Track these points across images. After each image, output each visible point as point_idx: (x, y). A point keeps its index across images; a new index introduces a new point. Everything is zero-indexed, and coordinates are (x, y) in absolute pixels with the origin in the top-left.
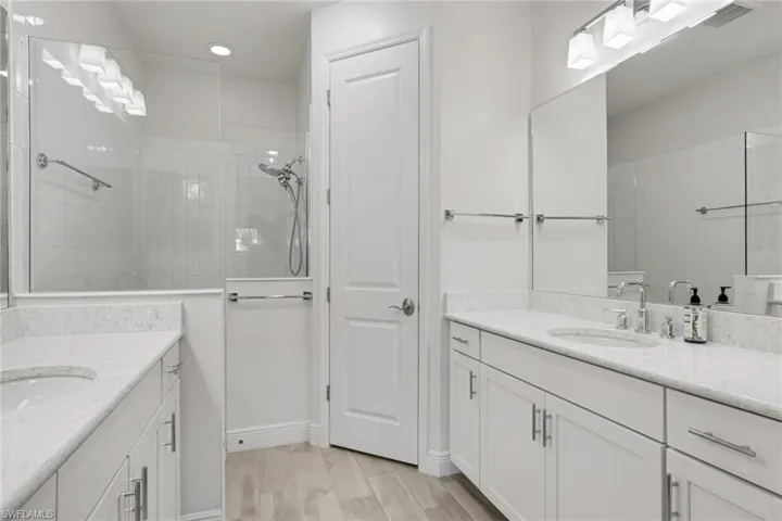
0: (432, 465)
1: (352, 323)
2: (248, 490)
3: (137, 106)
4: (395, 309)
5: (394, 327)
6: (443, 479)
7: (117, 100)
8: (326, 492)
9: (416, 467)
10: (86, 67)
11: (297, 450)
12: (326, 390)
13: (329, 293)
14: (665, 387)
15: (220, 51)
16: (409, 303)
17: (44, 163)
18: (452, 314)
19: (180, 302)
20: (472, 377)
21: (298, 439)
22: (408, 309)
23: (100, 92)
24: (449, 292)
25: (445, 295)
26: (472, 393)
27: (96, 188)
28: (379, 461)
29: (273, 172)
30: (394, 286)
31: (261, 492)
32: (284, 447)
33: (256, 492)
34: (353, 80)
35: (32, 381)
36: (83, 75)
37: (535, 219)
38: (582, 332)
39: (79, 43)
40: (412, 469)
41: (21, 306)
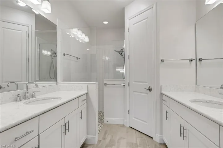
0: (157, 139)
1: (135, 93)
2: (105, 133)
3: (87, 39)
4: (146, 89)
5: (146, 95)
6: (161, 144)
7: (82, 39)
8: (124, 139)
9: (153, 138)
10: (74, 33)
11: (120, 126)
12: (128, 111)
13: (129, 84)
14: (220, 125)
15: (106, 23)
16: (150, 88)
17: (64, 55)
18: (163, 92)
19: (86, 85)
20: (166, 113)
21: (122, 123)
22: (150, 90)
23: (79, 38)
24: (162, 85)
25: (161, 86)
26: (166, 118)
27: (77, 59)
28: (141, 133)
29: (118, 52)
30: (146, 82)
31: (108, 135)
32: (118, 125)
33: (107, 135)
34: (135, 24)
35: (52, 100)
36: (74, 35)
37: (198, 60)
38: (208, 101)
39: (72, 28)
40: (151, 139)
41: (59, 85)
